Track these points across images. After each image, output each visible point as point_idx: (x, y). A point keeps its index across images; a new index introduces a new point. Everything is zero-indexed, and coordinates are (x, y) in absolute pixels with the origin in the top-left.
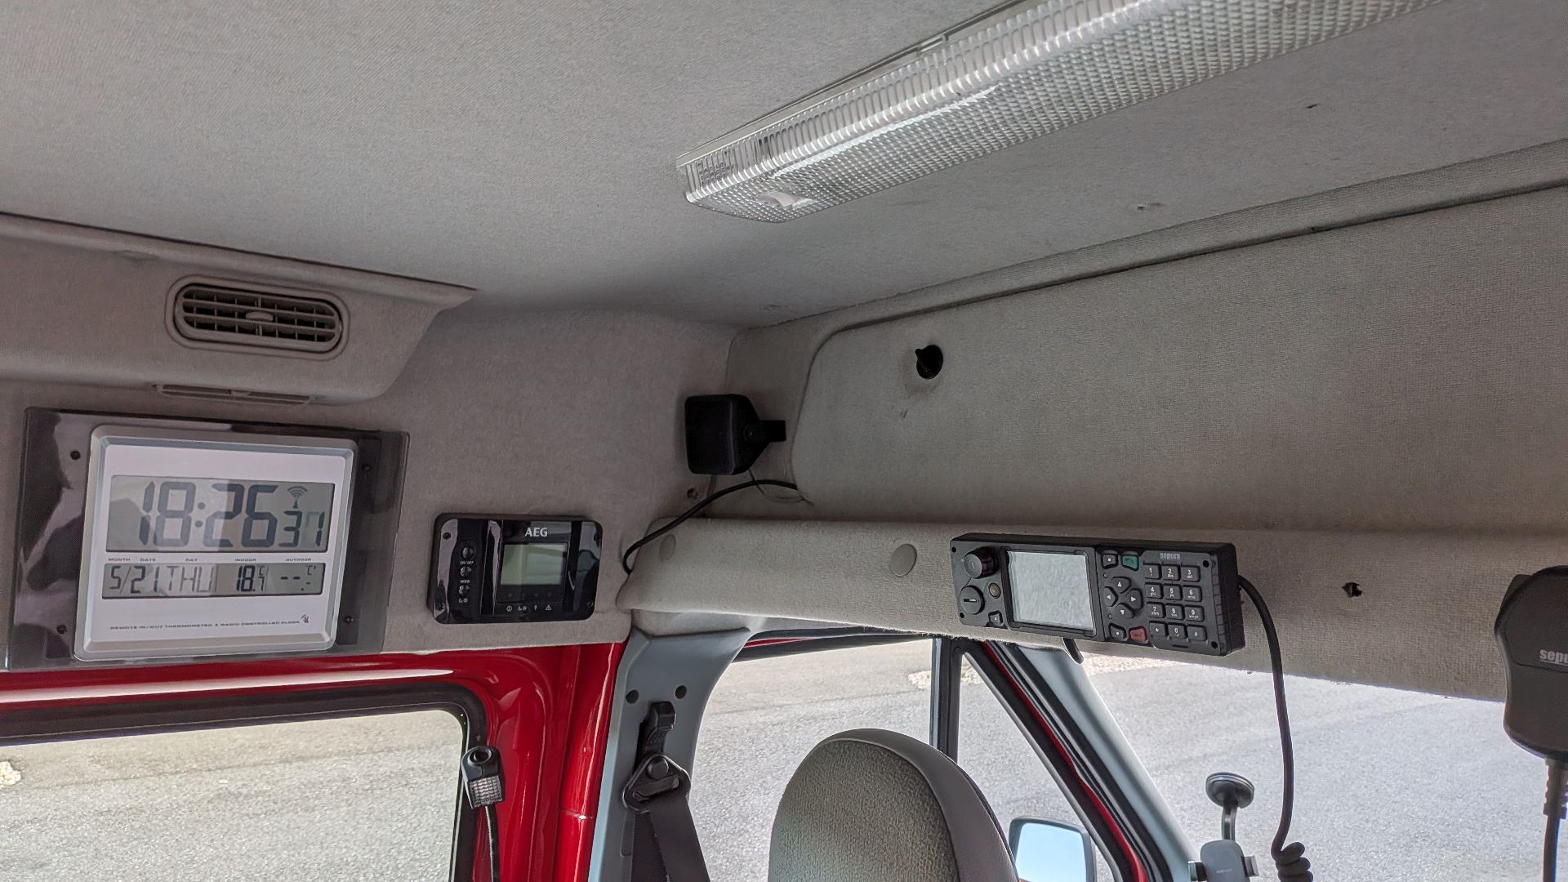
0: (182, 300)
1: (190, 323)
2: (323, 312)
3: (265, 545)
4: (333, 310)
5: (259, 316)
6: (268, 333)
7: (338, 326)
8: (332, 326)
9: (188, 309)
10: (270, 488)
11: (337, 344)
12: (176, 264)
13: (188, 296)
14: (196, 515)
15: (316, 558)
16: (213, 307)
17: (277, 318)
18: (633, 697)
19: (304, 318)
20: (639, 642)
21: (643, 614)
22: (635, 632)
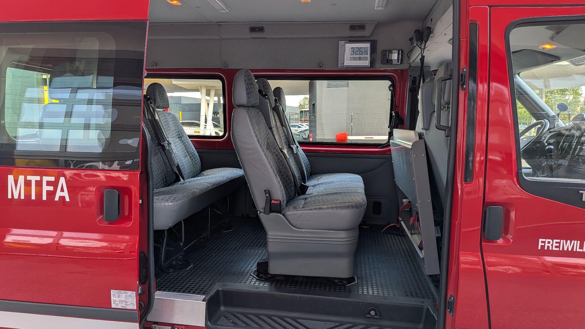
0: (350, 27)
1: (351, 29)
3: (362, 54)
5: (357, 28)
7: (365, 27)
10: (361, 48)
11: (365, 29)
12: (350, 23)
14: (355, 51)
15: (367, 56)
16: (353, 27)
17: (359, 28)
18: (410, 76)
19: (362, 27)
20: (411, 67)
21: (411, 64)
22: (410, 66)
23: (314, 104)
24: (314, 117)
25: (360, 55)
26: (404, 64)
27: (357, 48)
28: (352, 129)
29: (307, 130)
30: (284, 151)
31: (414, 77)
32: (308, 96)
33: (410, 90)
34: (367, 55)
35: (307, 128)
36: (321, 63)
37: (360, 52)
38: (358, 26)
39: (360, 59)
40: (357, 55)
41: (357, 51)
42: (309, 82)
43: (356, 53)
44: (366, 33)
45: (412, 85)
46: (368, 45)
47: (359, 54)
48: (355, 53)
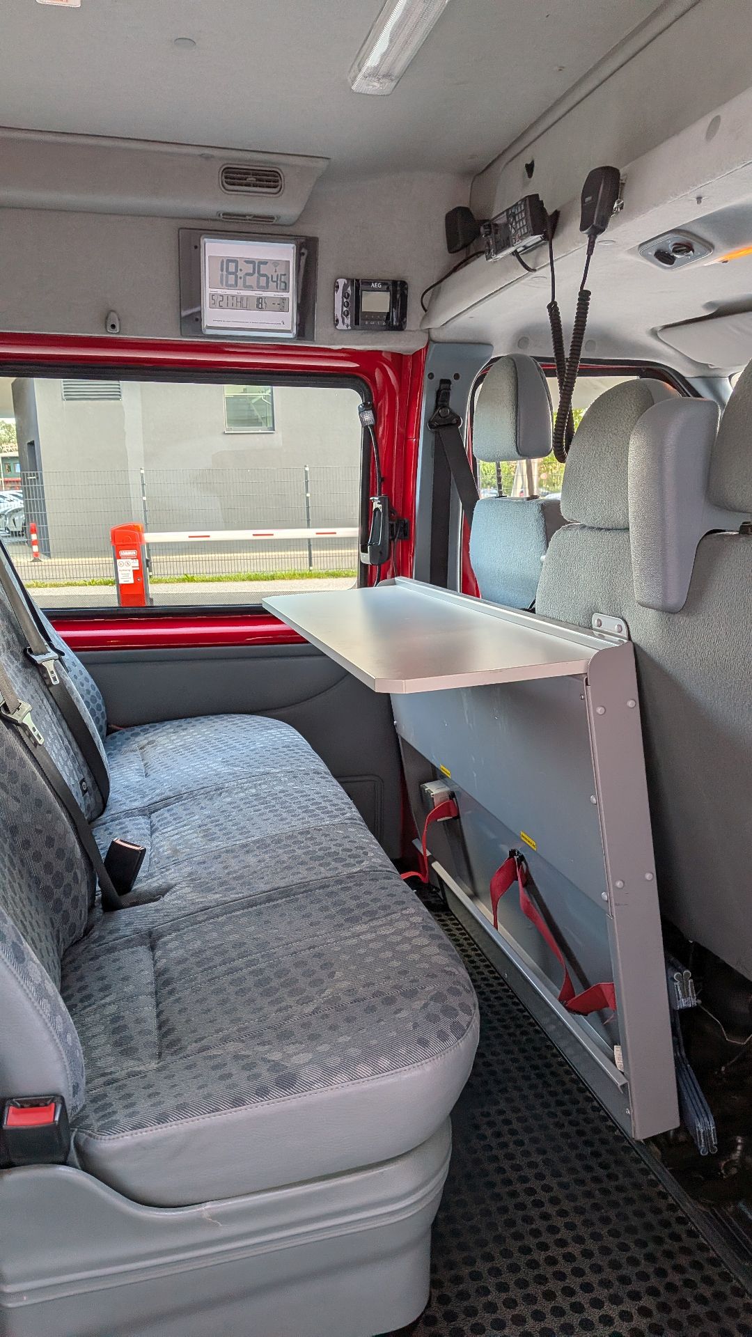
0: (224, 174)
1: (227, 183)
2: (275, 176)
3: (266, 288)
4: (277, 174)
5: (251, 179)
6: (255, 186)
7: (280, 182)
8: (278, 181)
9: (226, 178)
10: (265, 263)
11: (281, 189)
12: (221, 159)
13: (226, 173)
14: (240, 274)
15: (285, 295)
16: (235, 176)
17: (258, 180)
18: (431, 376)
19: (267, 179)
20: (433, 347)
21: (432, 331)
22: (430, 340)
23: (32, 444)
24: (38, 478)
25: (260, 288)
26: (410, 331)
27: (248, 262)
28: (145, 511)
29: (20, 510)
30: (19, 720)
31: (443, 381)
32: (12, 421)
33: (430, 424)
34: (286, 289)
35: (19, 504)
36: (112, 314)
37: (258, 279)
38: (256, 173)
39: (260, 304)
40: (250, 288)
41: (248, 274)
42: (13, 384)
43: (245, 280)
44: (283, 207)
45: (436, 407)
46: (284, 253)
47: (255, 285)
48: (240, 282)
